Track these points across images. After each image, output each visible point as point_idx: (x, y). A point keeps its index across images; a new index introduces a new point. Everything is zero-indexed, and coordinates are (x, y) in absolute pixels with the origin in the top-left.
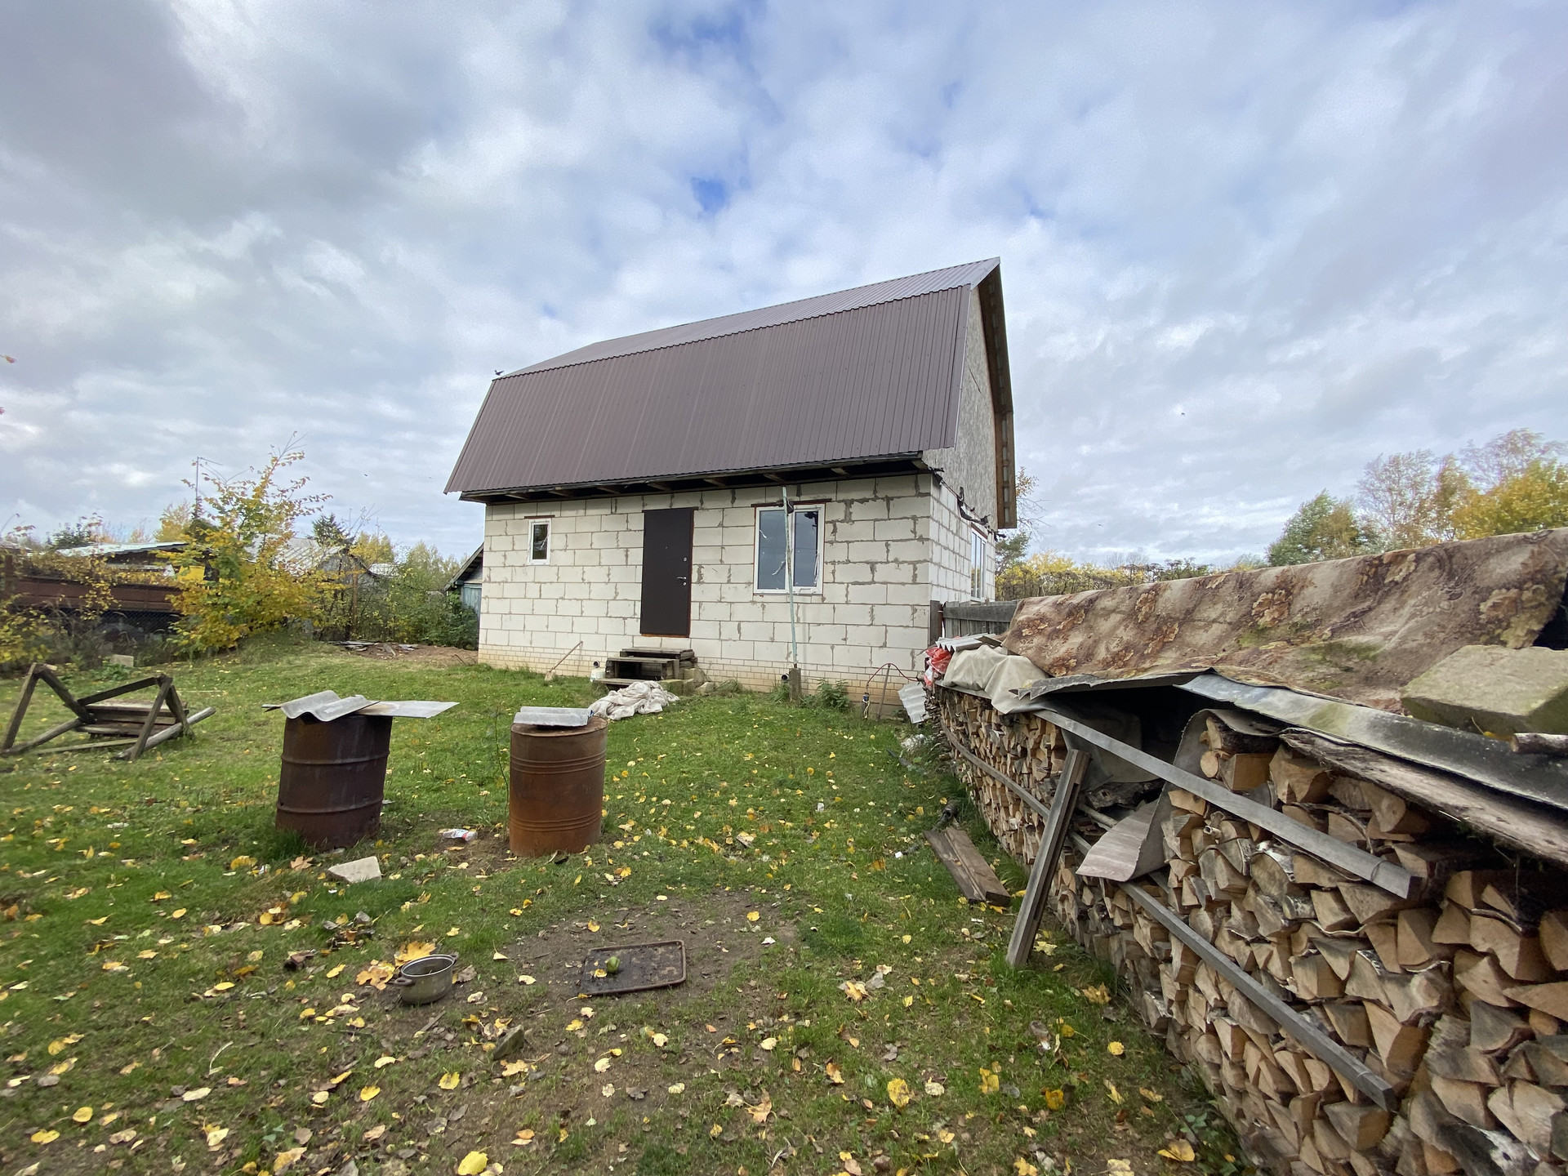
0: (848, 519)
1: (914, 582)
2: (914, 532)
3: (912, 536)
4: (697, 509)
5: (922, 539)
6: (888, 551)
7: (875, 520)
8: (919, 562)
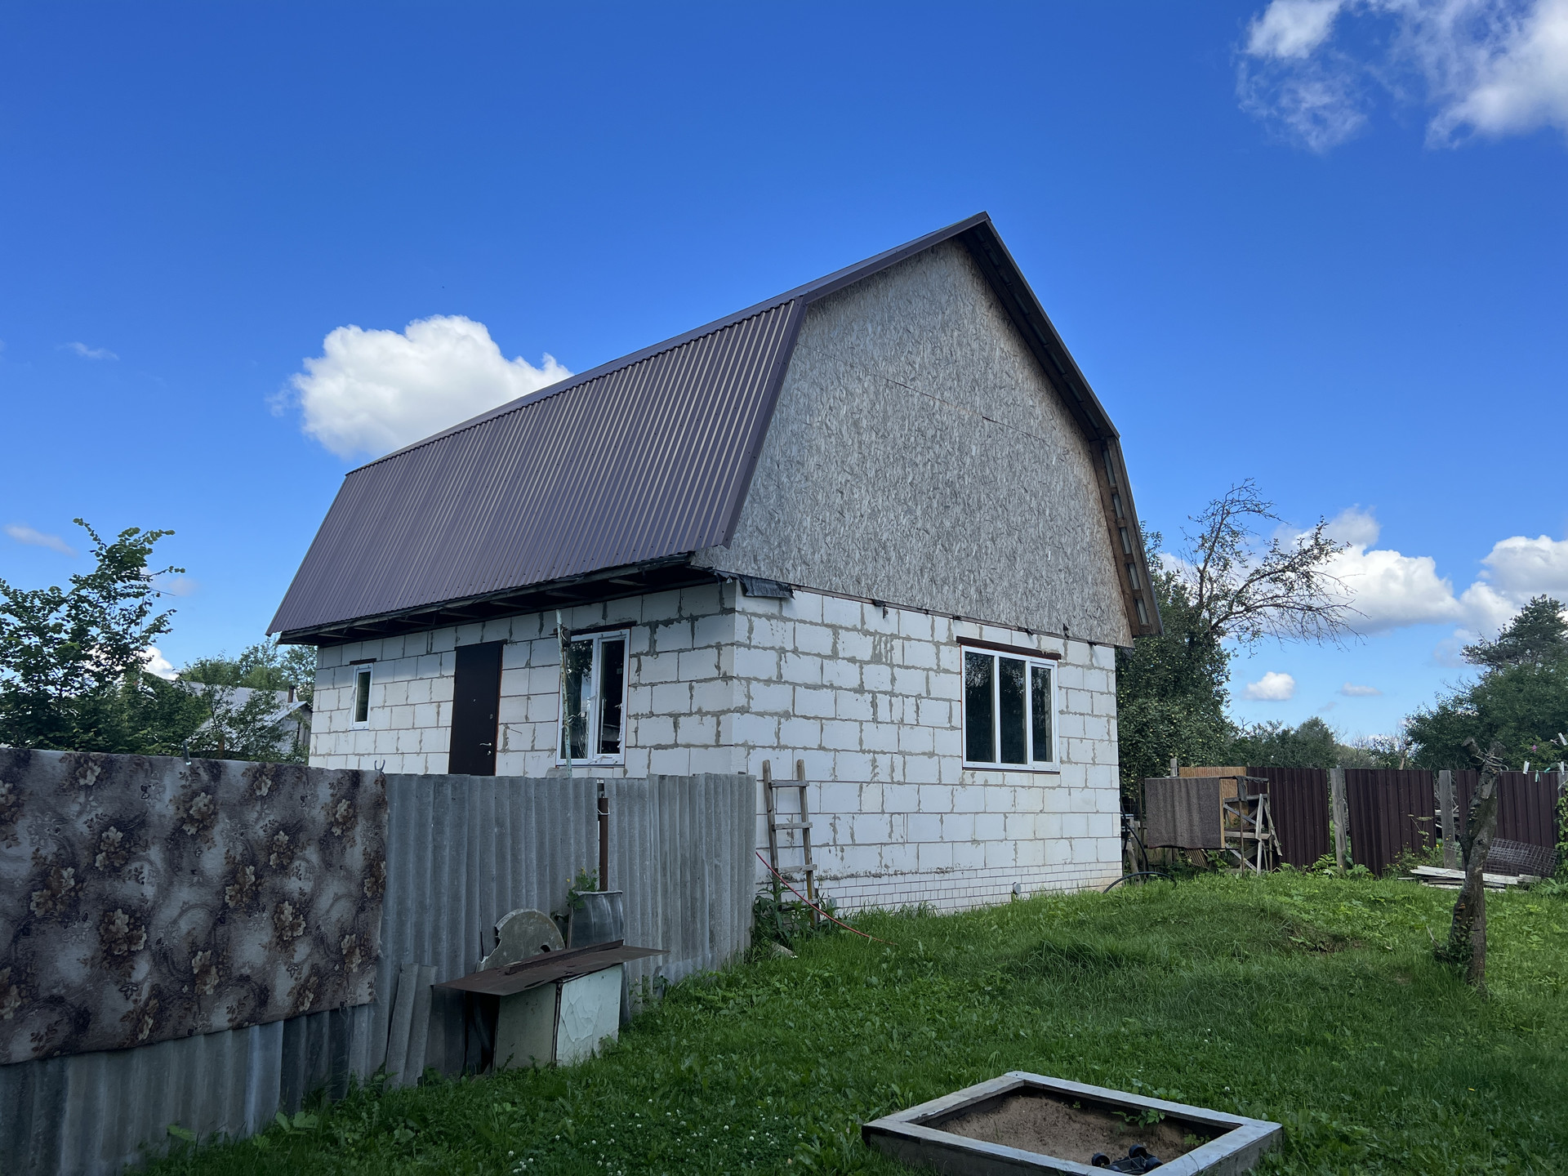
0: (653, 652)
1: (718, 745)
2: (718, 667)
3: (715, 673)
4: (505, 642)
5: (726, 678)
6: (692, 696)
7: (680, 651)
8: (723, 712)
